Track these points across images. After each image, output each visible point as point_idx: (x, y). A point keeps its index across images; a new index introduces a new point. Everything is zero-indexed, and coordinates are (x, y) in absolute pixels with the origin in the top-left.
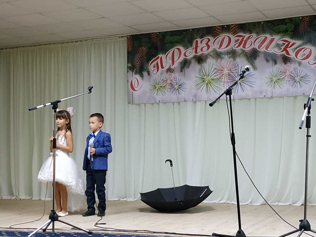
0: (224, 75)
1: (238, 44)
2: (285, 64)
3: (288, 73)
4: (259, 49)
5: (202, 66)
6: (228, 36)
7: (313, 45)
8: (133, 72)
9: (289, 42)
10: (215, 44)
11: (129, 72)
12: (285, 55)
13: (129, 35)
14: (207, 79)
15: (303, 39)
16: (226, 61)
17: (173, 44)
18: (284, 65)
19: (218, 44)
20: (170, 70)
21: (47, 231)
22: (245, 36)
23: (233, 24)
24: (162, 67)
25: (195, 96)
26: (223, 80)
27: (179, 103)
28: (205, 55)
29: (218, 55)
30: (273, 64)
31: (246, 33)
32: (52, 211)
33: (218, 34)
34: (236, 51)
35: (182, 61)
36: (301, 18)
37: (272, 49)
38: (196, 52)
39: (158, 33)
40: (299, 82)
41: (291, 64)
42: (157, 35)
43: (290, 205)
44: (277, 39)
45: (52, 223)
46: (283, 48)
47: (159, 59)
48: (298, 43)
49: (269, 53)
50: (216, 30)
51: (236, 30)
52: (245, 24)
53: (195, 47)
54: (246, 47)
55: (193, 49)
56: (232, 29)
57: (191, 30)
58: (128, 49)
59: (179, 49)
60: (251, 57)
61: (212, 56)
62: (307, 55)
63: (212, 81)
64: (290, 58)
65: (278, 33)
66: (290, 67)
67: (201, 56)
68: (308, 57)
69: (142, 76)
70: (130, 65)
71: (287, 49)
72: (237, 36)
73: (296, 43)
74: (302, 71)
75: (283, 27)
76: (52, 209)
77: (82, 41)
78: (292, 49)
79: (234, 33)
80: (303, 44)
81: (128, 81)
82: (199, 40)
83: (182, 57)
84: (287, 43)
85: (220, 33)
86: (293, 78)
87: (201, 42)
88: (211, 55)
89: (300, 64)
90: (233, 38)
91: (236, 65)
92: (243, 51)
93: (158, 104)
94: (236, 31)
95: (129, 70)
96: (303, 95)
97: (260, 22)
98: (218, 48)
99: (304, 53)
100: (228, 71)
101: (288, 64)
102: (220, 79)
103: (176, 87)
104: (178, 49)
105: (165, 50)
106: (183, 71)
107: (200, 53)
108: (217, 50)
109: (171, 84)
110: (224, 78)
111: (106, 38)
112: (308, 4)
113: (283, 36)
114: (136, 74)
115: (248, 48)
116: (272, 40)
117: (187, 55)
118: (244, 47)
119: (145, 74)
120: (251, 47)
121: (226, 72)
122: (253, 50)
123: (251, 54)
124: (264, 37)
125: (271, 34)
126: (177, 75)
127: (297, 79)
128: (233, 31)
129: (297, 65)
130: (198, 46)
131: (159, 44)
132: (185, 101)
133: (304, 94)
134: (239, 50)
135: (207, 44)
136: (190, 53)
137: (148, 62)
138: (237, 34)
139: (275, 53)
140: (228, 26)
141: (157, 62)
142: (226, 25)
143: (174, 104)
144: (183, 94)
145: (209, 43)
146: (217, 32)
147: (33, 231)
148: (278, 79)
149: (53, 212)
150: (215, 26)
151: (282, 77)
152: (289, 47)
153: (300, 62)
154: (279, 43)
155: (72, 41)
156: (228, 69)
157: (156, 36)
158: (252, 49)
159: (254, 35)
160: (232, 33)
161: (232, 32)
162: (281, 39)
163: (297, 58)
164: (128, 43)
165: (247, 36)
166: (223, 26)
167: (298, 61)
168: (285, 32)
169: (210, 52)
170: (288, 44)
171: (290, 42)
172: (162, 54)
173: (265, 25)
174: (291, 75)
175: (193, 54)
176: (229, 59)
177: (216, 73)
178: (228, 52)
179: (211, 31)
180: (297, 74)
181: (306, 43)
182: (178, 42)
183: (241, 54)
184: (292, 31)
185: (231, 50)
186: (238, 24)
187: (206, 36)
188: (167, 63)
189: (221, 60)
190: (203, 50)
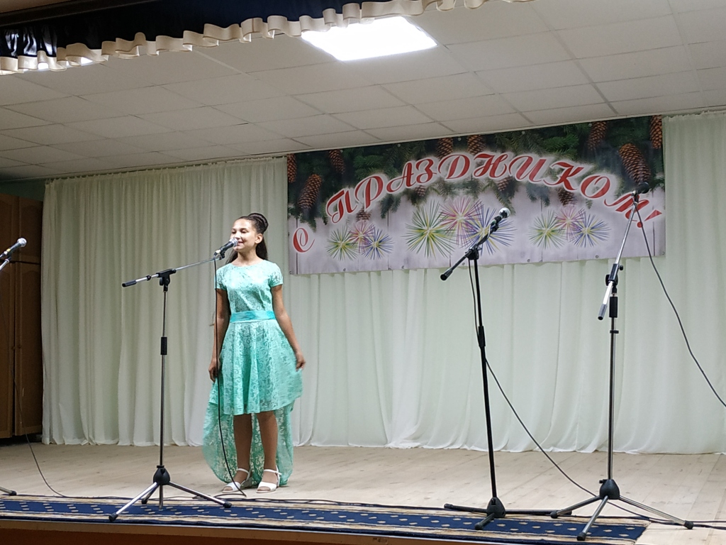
0: (457, 224)
1: (482, 170)
2: (564, 204)
3: (569, 221)
4: (519, 178)
5: (418, 207)
6: (464, 156)
7: (612, 173)
8: (297, 219)
9: (569, 166)
10: (441, 169)
11: (290, 219)
12: (563, 190)
13: (291, 154)
14: (429, 230)
15: (595, 162)
16: (462, 200)
17: (367, 170)
18: (561, 206)
19: (447, 170)
20: (362, 215)
21: (149, 502)
22: (494, 156)
23: (472, 136)
24: (349, 210)
25: (408, 260)
26: (456, 232)
27: (379, 273)
28: (424, 189)
29: (447, 189)
30: (544, 205)
31: (496, 151)
32: (158, 467)
33: (446, 152)
34: (478, 182)
35: (384, 199)
36: (590, 125)
37: (542, 180)
38: (408, 184)
39: (342, 151)
40: (588, 236)
41: (574, 204)
42: (340, 153)
43: (575, 451)
44: (550, 161)
45: (158, 490)
46: (559, 176)
47: (344, 195)
48: (587, 167)
49: (535, 185)
50: (443, 146)
51: (478, 145)
52: (493, 135)
53: (406, 175)
54: (496, 175)
55: (404, 177)
56: (470, 143)
57: (399, 145)
58: (288, 178)
59: (378, 178)
60: (504, 192)
61: (436, 190)
62: (603, 189)
63: (437, 234)
64: (573, 194)
65: (551, 150)
66: (573, 210)
67: (418, 191)
68: (603, 192)
69: (313, 225)
70: (292, 206)
71: (568, 178)
72: (479, 156)
73: (583, 168)
74: (594, 217)
75: (559, 140)
76: (159, 464)
77: (206, 164)
78: (576, 179)
79: (475, 151)
80: (595, 170)
81: (288, 234)
82: (414, 163)
83: (385, 192)
84: (566, 169)
85: (450, 150)
86: (577, 229)
87: (417, 167)
88: (434, 189)
89: (589, 204)
90: (474, 160)
91: (479, 206)
92: (491, 183)
93: (343, 274)
94: (477, 147)
95: (290, 214)
96: (595, 258)
97: (520, 132)
98: (447, 176)
99: (596, 185)
100: (465, 216)
101: (569, 204)
102: (450, 230)
103: (374, 244)
104: (376, 177)
105: (353, 180)
106: (387, 217)
107: (415, 185)
108: (445, 180)
109: (365, 239)
110: (457, 229)
111: (250, 159)
112: (603, 101)
113: (560, 155)
114: (302, 221)
115: (499, 177)
116: (541, 163)
117: (392, 189)
118: (492, 174)
119: (319, 221)
120: (505, 175)
121: (461, 218)
122: (508, 181)
123: (504, 188)
124: (528, 158)
125: (539, 153)
126: (375, 224)
127: (586, 230)
128: (472, 146)
129: (585, 207)
130: (412, 173)
131: (343, 169)
132: (389, 269)
133: (597, 257)
134: (483, 179)
135: (427, 169)
136: (398, 186)
137: (324, 201)
138: (480, 152)
139: (546, 186)
140: (465, 139)
141: (340, 202)
142: (461, 137)
143: (369, 275)
144: (386, 257)
145: (430, 168)
146: (446, 149)
147: (126, 504)
148: (553, 231)
149: (161, 467)
150: (442, 139)
151: (559, 227)
152: (571, 176)
153: (591, 201)
154: (552, 168)
155: (191, 163)
156: (465, 213)
157: (337, 156)
158: (506, 178)
159: (510, 154)
160: (471, 150)
161: (471, 148)
162: (556, 161)
163: (584, 193)
164: (288, 167)
165: (497, 155)
166: (455, 139)
167: (586, 199)
168: (563, 149)
169: (433, 183)
170: (569, 171)
171: (572, 167)
172: (349, 187)
173: (528, 137)
174: (574, 225)
175: (404, 187)
176: (466, 196)
177: (443, 220)
178: (464, 184)
179: (434, 147)
180: (585, 222)
181: (600, 168)
182: (377, 167)
183: (486, 187)
184: (575, 148)
185: (470, 180)
186: (482, 136)
187: (425, 156)
188: (358, 202)
189: (453, 198)
190: (421, 180)
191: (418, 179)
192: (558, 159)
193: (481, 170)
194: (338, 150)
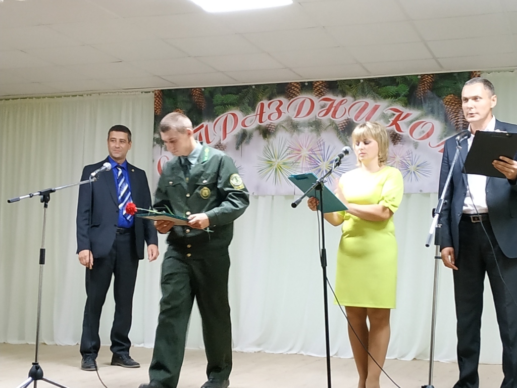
0: (302, 158)
1: (326, 111)
2: (395, 144)
3: (398, 159)
4: (356, 120)
5: (268, 141)
6: (310, 99)
7: (436, 119)
8: (161, 147)
9: (400, 111)
10: (289, 110)
11: (155, 147)
12: (394, 132)
13: (158, 90)
14: (277, 162)
15: (422, 109)
16: (306, 137)
17: (225, 106)
18: (392, 145)
19: (295, 110)
20: (219, 146)
22: (335, 100)
23: (318, 82)
24: (208, 142)
25: (257, 188)
26: (300, 164)
28: (274, 126)
29: (294, 127)
31: (337, 96)
32: (33, 364)
33: (294, 94)
34: (321, 122)
35: (238, 133)
36: (419, 77)
38: (261, 121)
39: (203, 90)
40: (414, 172)
41: (403, 144)
42: (201, 91)
43: (396, 359)
44: (385, 106)
46: (391, 120)
47: (204, 128)
48: (414, 113)
50: (292, 89)
51: (322, 90)
52: (336, 82)
53: (259, 113)
54: (336, 117)
55: (257, 115)
56: (315, 88)
57: (254, 87)
58: (155, 111)
59: (234, 115)
60: (343, 131)
61: (284, 128)
62: (428, 133)
63: (284, 166)
64: (402, 136)
65: (386, 97)
66: (402, 150)
67: (268, 127)
68: (428, 135)
70: (156, 136)
71: (398, 122)
72: (323, 100)
73: (411, 114)
74: (420, 156)
75: (393, 89)
77: (82, 95)
78: (405, 123)
79: (320, 94)
80: (422, 116)
81: (153, 161)
82: (266, 102)
83: (239, 128)
84: (397, 114)
85: (298, 93)
86: (405, 167)
87: (269, 106)
88: (283, 126)
89: (416, 145)
90: (318, 102)
91: (321, 143)
92: (333, 123)
94: (322, 92)
95: (155, 143)
96: (419, 192)
97: (359, 80)
98: (295, 116)
99: (423, 129)
100: (309, 151)
101: (399, 145)
102: (295, 163)
104: (232, 114)
105: (212, 115)
106: (240, 148)
107: (266, 122)
108: (293, 119)
110: (301, 162)
111: (121, 92)
112: (432, 57)
113: (392, 102)
115: (340, 119)
116: (376, 108)
117: (246, 125)
118: (334, 115)
120: (345, 117)
122: (347, 122)
123: (344, 128)
124: (364, 103)
125: (374, 98)
127: (412, 168)
129: (412, 147)
130: (264, 111)
131: (204, 105)
133: (421, 191)
134: (326, 120)
135: (278, 109)
136: (252, 122)
138: (324, 95)
140: (311, 83)
141: (200, 134)
142: (308, 82)
145: (280, 108)
146: (294, 92)
149: (36, 366)
150: (291, 83)
152: (401, 120)
153: (417, 142)
154: (385, 113)
156: (309, 148)
157: (199, 94)
158: (345, 120)
159: (349, 99)
160: (316, 94)
161: (316, 92)
162: (388, 106)
163: (412, 136)
164: (155, 102)
165: (338, 99)
166: (302, 84)
167: (414, 141)
168: (396, 96)
169: (282, 121)
170: (400, 116)
171: (403, 112)
172: (209, 121)
173: (365, 85)
174: (402, 162)
175: (257, 123)
176: (310, 133)
177: (290, 154)
178: (309, 123)
179: (284, 90)
180: (412, 161)
181: (426, 115)
182: (233, 104)
183: (328, 126)
184: (405, 96)
185: (314, 120)
186: (326, 82)
187: (276, 97)
188: (215, 135)
189: (299, 135)
190: (272, 119)
191: (269, 117)
192: (391, 105)
194: (200, 89)
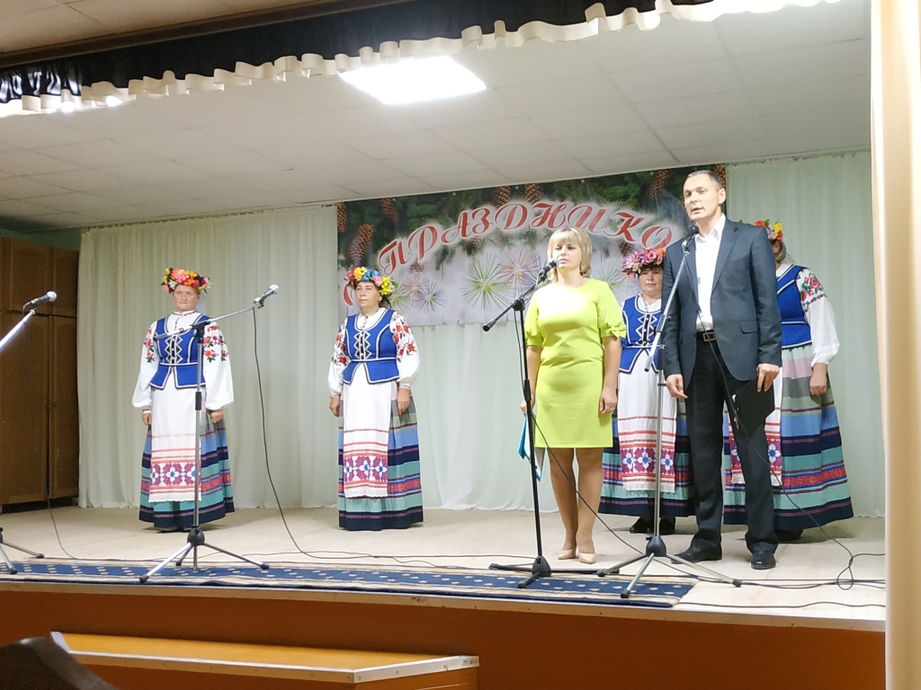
0: (514, 277)
5: (474, 259)
6: (523, 207)
7: (674, 223)
9: (629, 216)
10: (499, 218)
11: (340, 271)
12: (624, 241)
13: (342, 203)
14: (485, 283)
15: (656, 212)
16: (519, 250)
17: (422, 219)
19: (504, 220)
20: (416, 267)
22: (551, 206)
23: (530, 184)
24: (403, 262)
25: (463, 314)
26: (513, 284)
27: (433, 327)
28: (480, 240)
29: (504, 240)
30: (603, 257)
31: (554, 200)
33: (503, 201)
34: (535, 232)
35: (438, 250)
36: (652, 174)
37: (601, 230)
38: (464, 235)
39: (394, 200)
42: (393, 202)
44: (611, 210)
46: (620, 227)
47: (397, 246)
48: (647, 218)
49: (596, 236)
50: (500, 195)
51: (536, 194)
52: (552, 183)
53: (461, 225)
54: (554, 226)
55: (459, 227)
56: (528, 192)
57: (454, 194)
58: (339, 228)
59: (432, 228)
61: (492, 241)
62: (664, 241)
63: (494, 287)
64: (633, 245)
65: (612, 200)
67: (474, 242)
70: (342, 257)
71: (628, 229)
72: (538, 206)
73: (643, 218)
75: (620, 189)
78: (636, 230)
79: (533, 199)
80: (656, 221)
81: (338, 287)
82: (469, 212)
83: (439, 244)
84: (627, 219)
85: (508, 199)
87: (473, 216)
88: (490, 240)
90: (531, 209)
91: (537, 257)
94: (536, 197)
95: (340, 267)
97: (580, 180)
98: (504, 227)
99: (658, 237)
100: (522, 268)
102: (507, 283)
103: (428, 298)
104: (430, 228)
105: (406, 230)
106: (441, 268)
107: (470, 236)
108: (502, 230)
109: (419, 292)
110: (514, 281)
111: (298, 207)
112: (663, 148)
113: (620, 205)
116: (601, 214)
117: (447, 240)
118: (551, 224)
124: (587, 207)
125: (598, 201)
126: (429, 276)
128: (530, 195)
130: (468, 223)
131: (396, 220)
132: (444, 323)
134: (541, 230)
135: (484, 220)
136: (453, 236)
137: (375, 252)
138: (538, 200)
139: (606, 237)
140: (522, 187)
141: (393, 253)
142: (518, 185)
143: (423, 329)
144: (441, 311)
145: (487, 218)
146: (502, 198)
150: (498, 187)
151: (619, 280)
152: (631, 226)
154: (612, 218)
155: (236, 212)
156: (522, 266)
157: (390, 205)
159: (568, 203)
160: (529, 199)
161: (528, 197)
162: (616, 211)
164: (338, 217)
165: (556, 204)
166: (512, 188)
168: (624, 198)
169: (489, 234)
171: (633, 217)
172: (402, 237)
173: (588, 186)
175: (459, 237)
176: (523, 247)
177: (500, 272)
178: (521, 234)
179: (491, 196)
181: (661, 219)
182: (431, 216)
184: (635, 197)
185: (528, 230)
186: (540, 184)
187: (481, 204)
188: (411, 253)
189: (510, 249)
190: (477, 230)
191: (474, 230)
192: (619, 209)
193: (539, 220)
194: (391, 199)
